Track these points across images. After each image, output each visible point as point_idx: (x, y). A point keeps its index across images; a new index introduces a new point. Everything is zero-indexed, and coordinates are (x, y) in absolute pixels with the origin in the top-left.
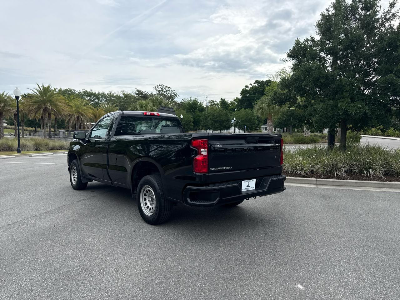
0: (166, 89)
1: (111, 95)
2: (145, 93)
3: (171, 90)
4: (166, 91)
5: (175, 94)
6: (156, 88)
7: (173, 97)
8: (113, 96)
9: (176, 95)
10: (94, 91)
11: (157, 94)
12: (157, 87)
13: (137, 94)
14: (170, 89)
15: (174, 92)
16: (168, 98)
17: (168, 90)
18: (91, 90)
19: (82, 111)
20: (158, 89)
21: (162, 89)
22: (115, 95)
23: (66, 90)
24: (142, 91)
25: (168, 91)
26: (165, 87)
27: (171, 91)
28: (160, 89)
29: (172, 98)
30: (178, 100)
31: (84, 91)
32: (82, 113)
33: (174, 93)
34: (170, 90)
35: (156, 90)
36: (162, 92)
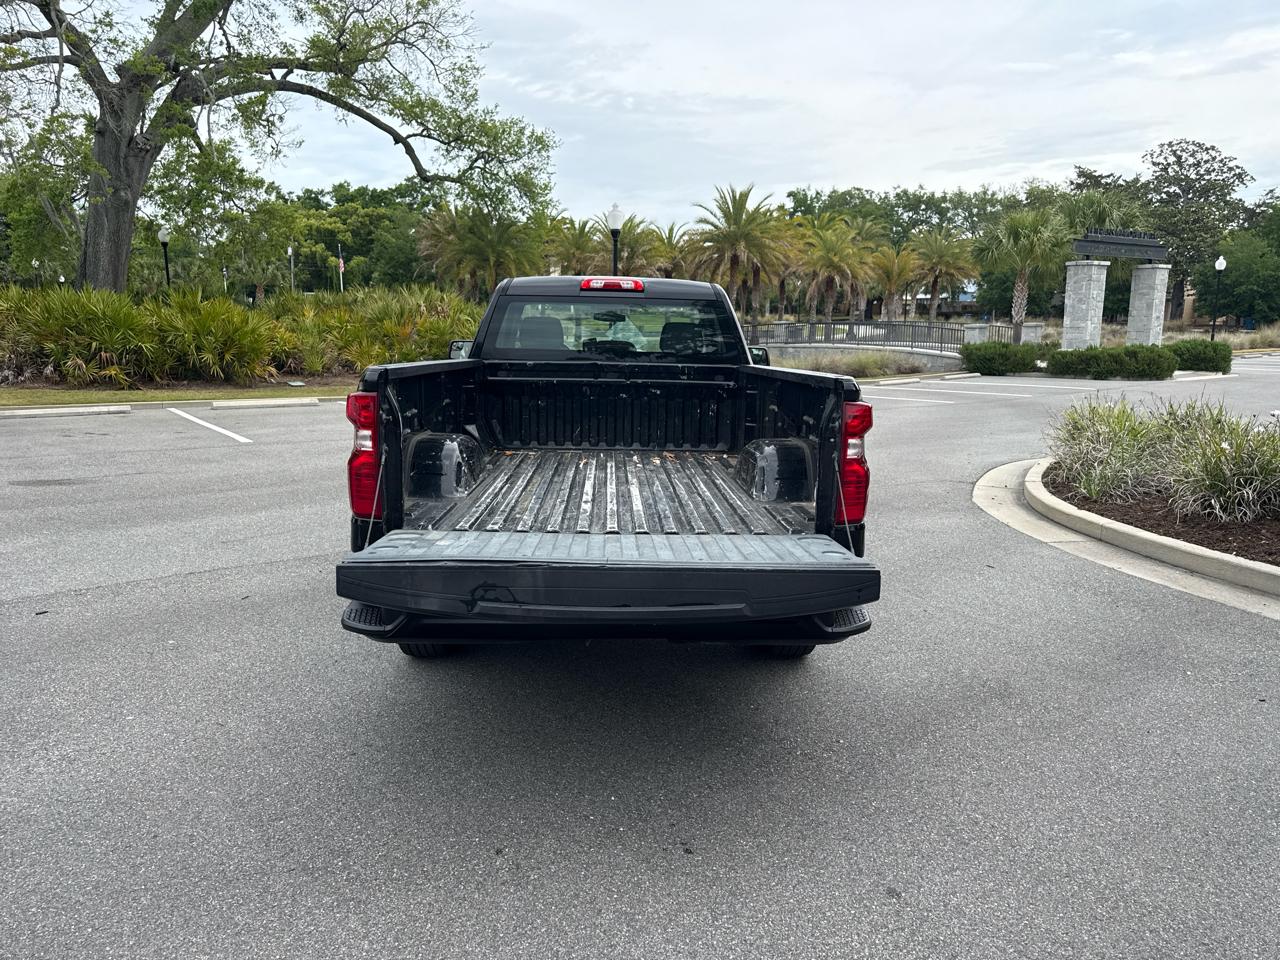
0: (1199, 156)
1: (984, 199)
2: (1109, 181)
3: (1219, 158)
4: (1198, 165)
5: (1238, 171)
6: (1155, 155)
7: (1222, 188)
8: (993, 202)
9: (1240, 176)
10: (928, 190)
11: (1157, 178)
12: (1158, 152)
13: (1079, 186)
14: (1213, 153)
15: (1231, 164)
16: (1205, 192)
17: (1206, 157)
18: (921, 187)
19: (842, 259)
20: (1161, 160)
21: (1180, 157)
22: (1000, 196)
23: (848, 193)
24: (1097, 174)
25: (1206, 162)
26: (1191, 148)
27: (1221, 161)
28: (1172, 159)
29: (1224, 188)
30: (1249, 195)
31: (899, 191)
32: (840, 266)
33: (1230, 169)
34: (1214, 159)
35: (1154, 164)
36: (1178, 169)
